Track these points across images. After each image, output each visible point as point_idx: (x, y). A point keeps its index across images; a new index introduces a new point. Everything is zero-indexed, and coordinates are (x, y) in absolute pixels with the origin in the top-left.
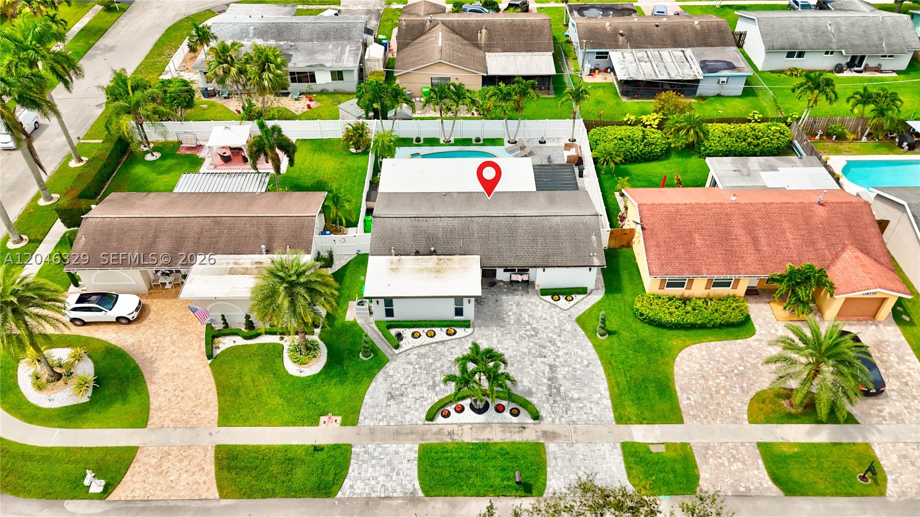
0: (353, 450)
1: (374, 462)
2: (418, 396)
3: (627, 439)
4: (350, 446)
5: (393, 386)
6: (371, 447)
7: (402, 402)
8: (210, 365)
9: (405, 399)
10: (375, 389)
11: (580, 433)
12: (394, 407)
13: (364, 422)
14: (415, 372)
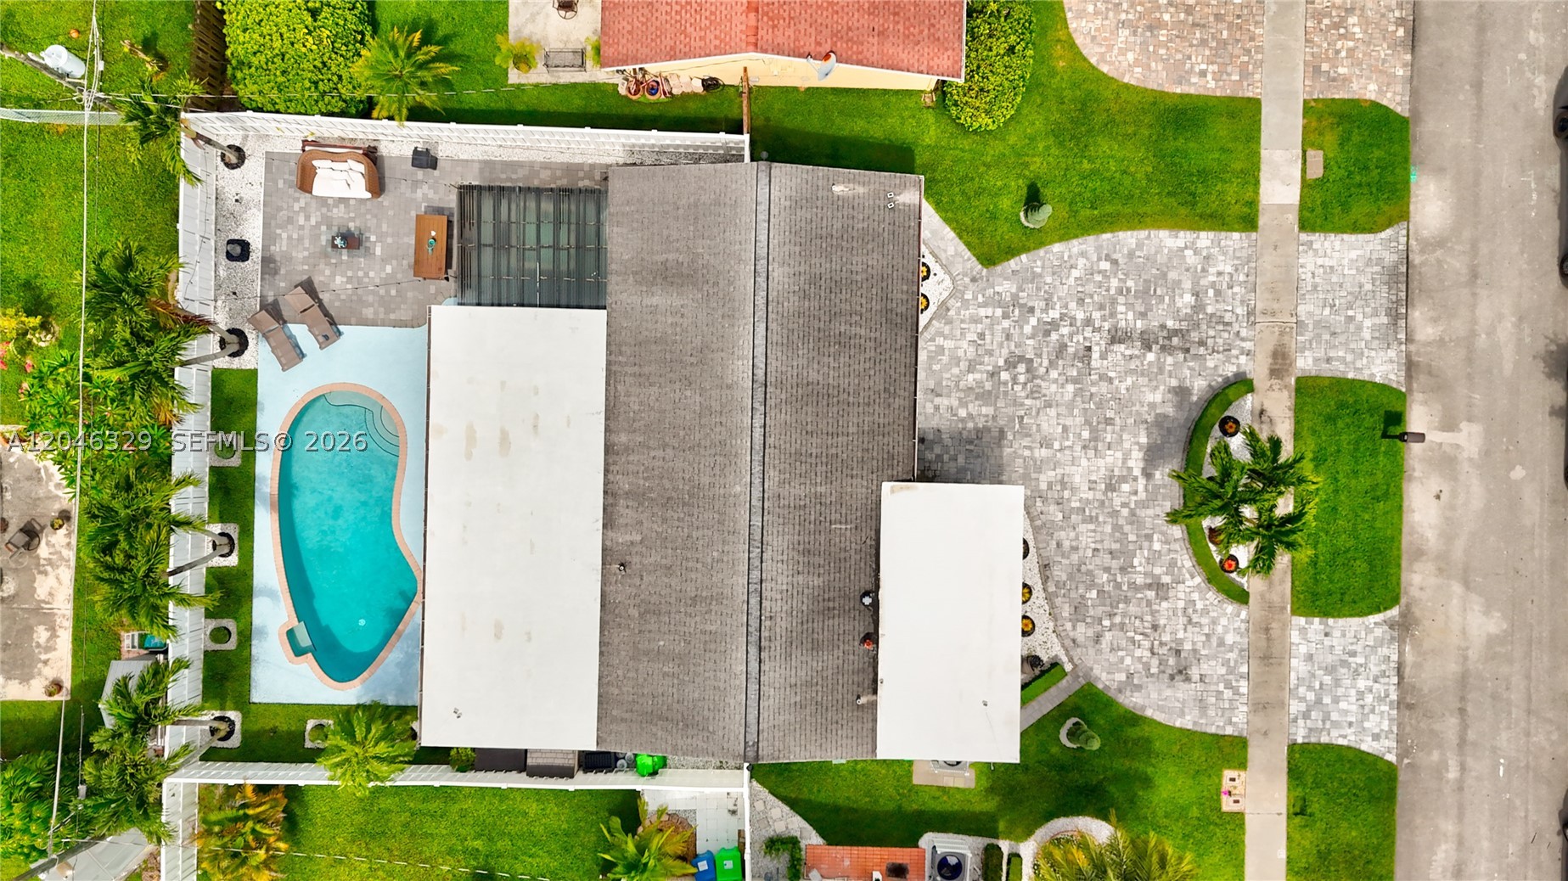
0: (1300, 741)
1: (1327, 700)
2: (1182, 620)
3: (1292, 218)
4: (1292, 746)
5: (1154, 670)
6: (1295, 707)
7: (1195, 651)
9: (1187, 646)
10: (1161, 709)
11: (1276, 306)
12: (1205, 667)
13: (1238, 721)
14: (1122, 627)
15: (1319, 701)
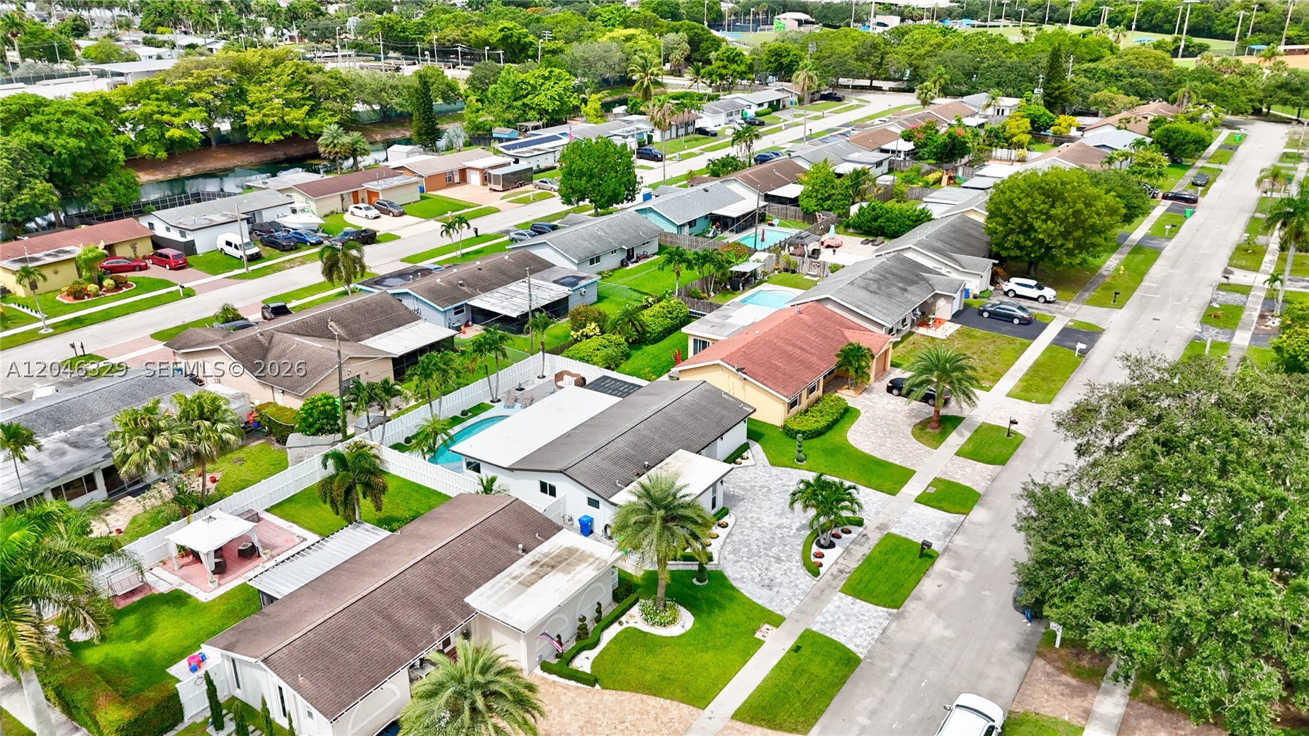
0: (813, 629)
1: (838, 623)
2: (782, 572)
3: (913, 497)
4: (808, 630)
5: (756, 580)
6: (819, 618)
7: (781, 582)
8: (604, 688)
9: (778, 580)
10: (750, 592)
11: (891, 514)
12: (782, 589)
13: (786, 612)
14: (751, 563)
15: (834, 622)
